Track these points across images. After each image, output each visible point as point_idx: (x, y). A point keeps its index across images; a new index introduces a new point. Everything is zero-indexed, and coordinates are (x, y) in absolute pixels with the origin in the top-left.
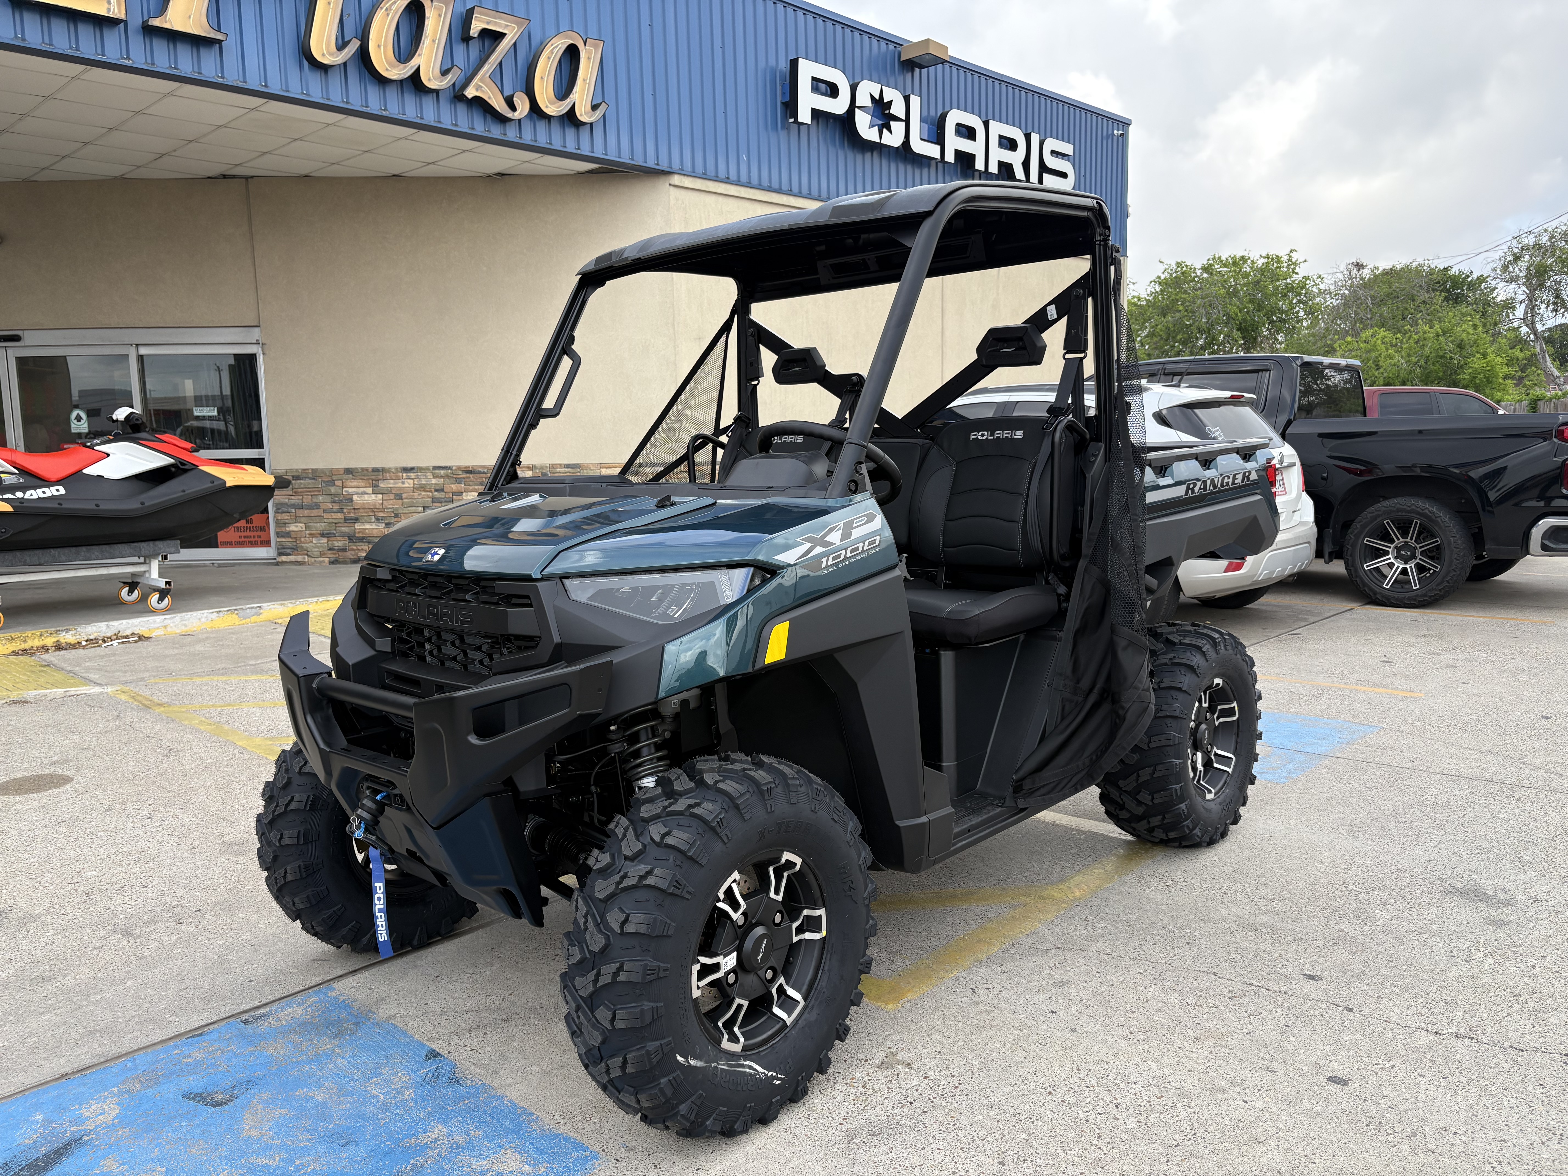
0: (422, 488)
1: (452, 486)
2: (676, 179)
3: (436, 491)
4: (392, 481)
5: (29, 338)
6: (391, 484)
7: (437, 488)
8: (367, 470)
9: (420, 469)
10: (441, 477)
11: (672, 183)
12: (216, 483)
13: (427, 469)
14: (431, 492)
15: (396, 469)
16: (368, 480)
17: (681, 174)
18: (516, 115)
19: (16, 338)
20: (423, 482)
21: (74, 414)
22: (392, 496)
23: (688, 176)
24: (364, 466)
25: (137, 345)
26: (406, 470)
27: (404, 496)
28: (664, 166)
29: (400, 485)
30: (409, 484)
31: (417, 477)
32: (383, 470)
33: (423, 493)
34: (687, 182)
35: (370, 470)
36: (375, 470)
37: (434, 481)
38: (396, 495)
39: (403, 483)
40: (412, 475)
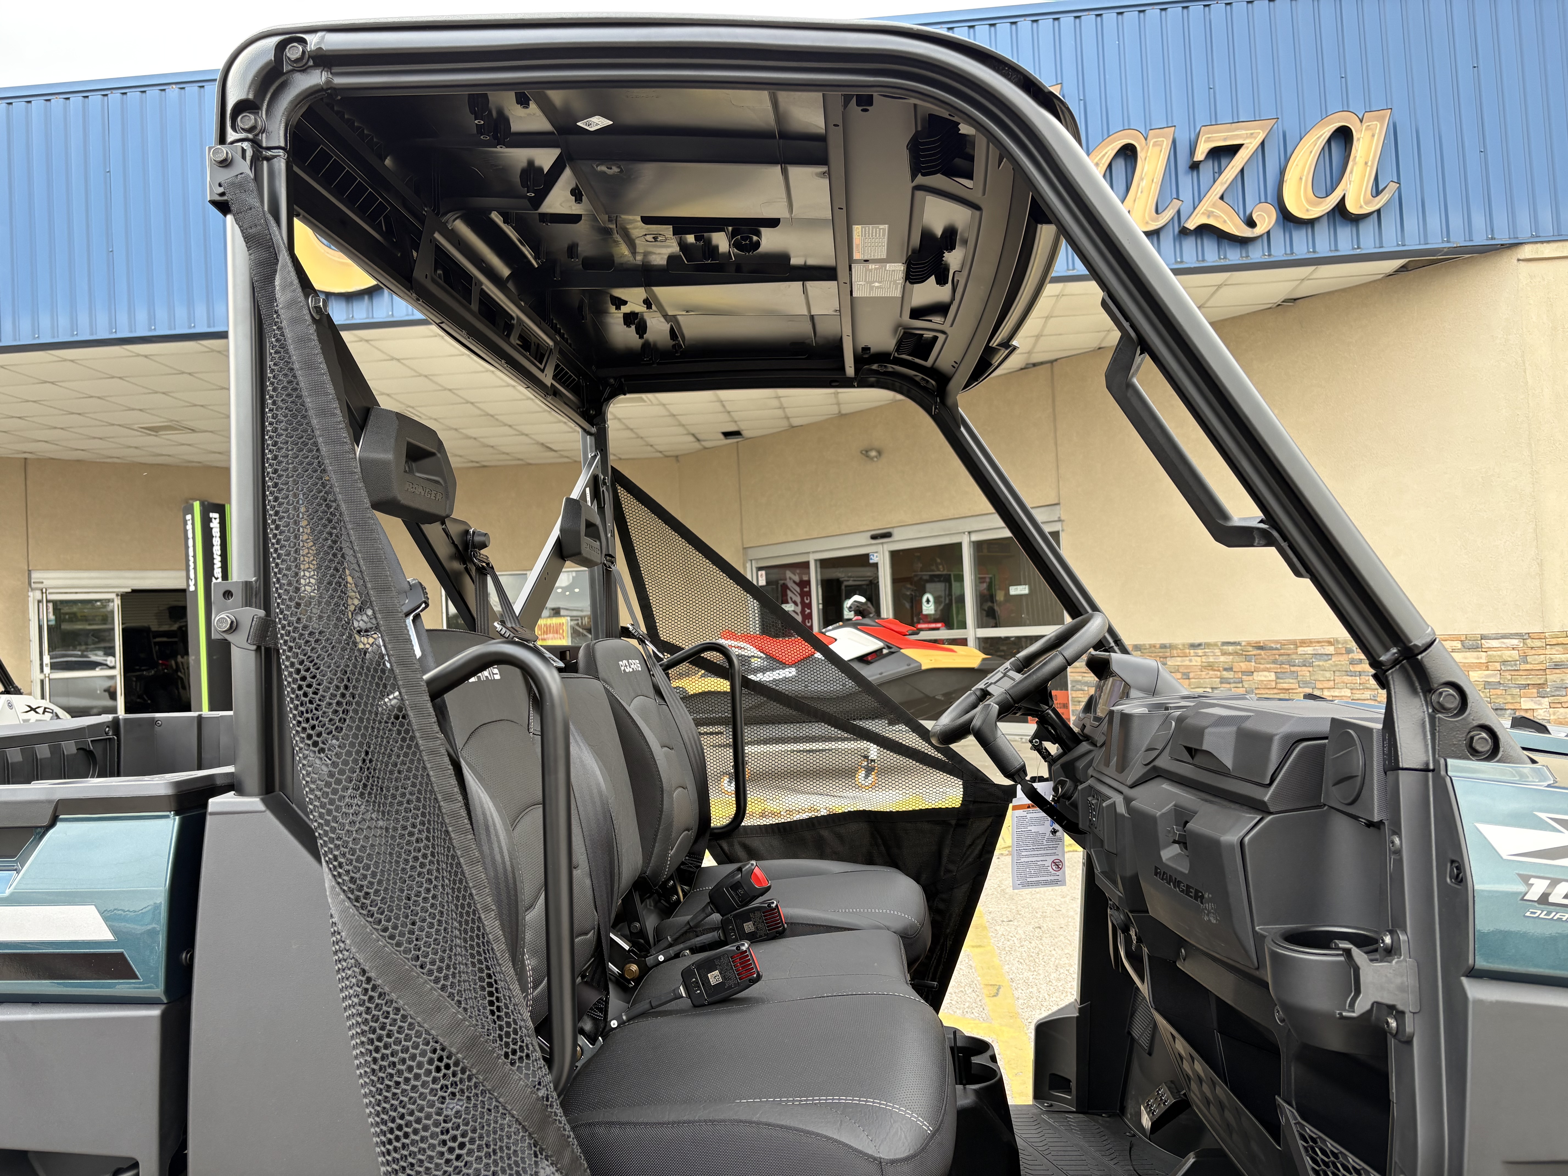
0: (1210, 666)
1: (1242, 664)
2: (1527, 251)
3: (1225, 669)
4: (1179, 659)
5: (897, 535)
6: (1178, 661)
7: (1226, 666)
8: (1155, 646)
9: (1208, 645)
10: (1230, 654)
11: (1522, 257)
12: (912, 666)
13: (1215, 645)
14: (1219, 671)
15: (1184, 645)
16: (1156, 657)
17: (1536, 242)
18: (1259, 230)
19: (888, 535)
20: (1211, 659)
21: (924, 599)
22: (1179, 676)
23: (1548, 242)
24: (1152, 642)
25: (969, 533)
26: (1193, 646)
27: (1191, 675)
28: (1503, 237)
29: (1187, 663)
30: (1197, 661)
31: (1205, 655)
32: (1171, 647)
33: (1211, 673)
34: (1547, 250)
35: (1158, 646)
36: (1163, 646)
37: (1222, 659)
38: (1184, 674)
39: (1190, 661)
40: (1200, 652)
